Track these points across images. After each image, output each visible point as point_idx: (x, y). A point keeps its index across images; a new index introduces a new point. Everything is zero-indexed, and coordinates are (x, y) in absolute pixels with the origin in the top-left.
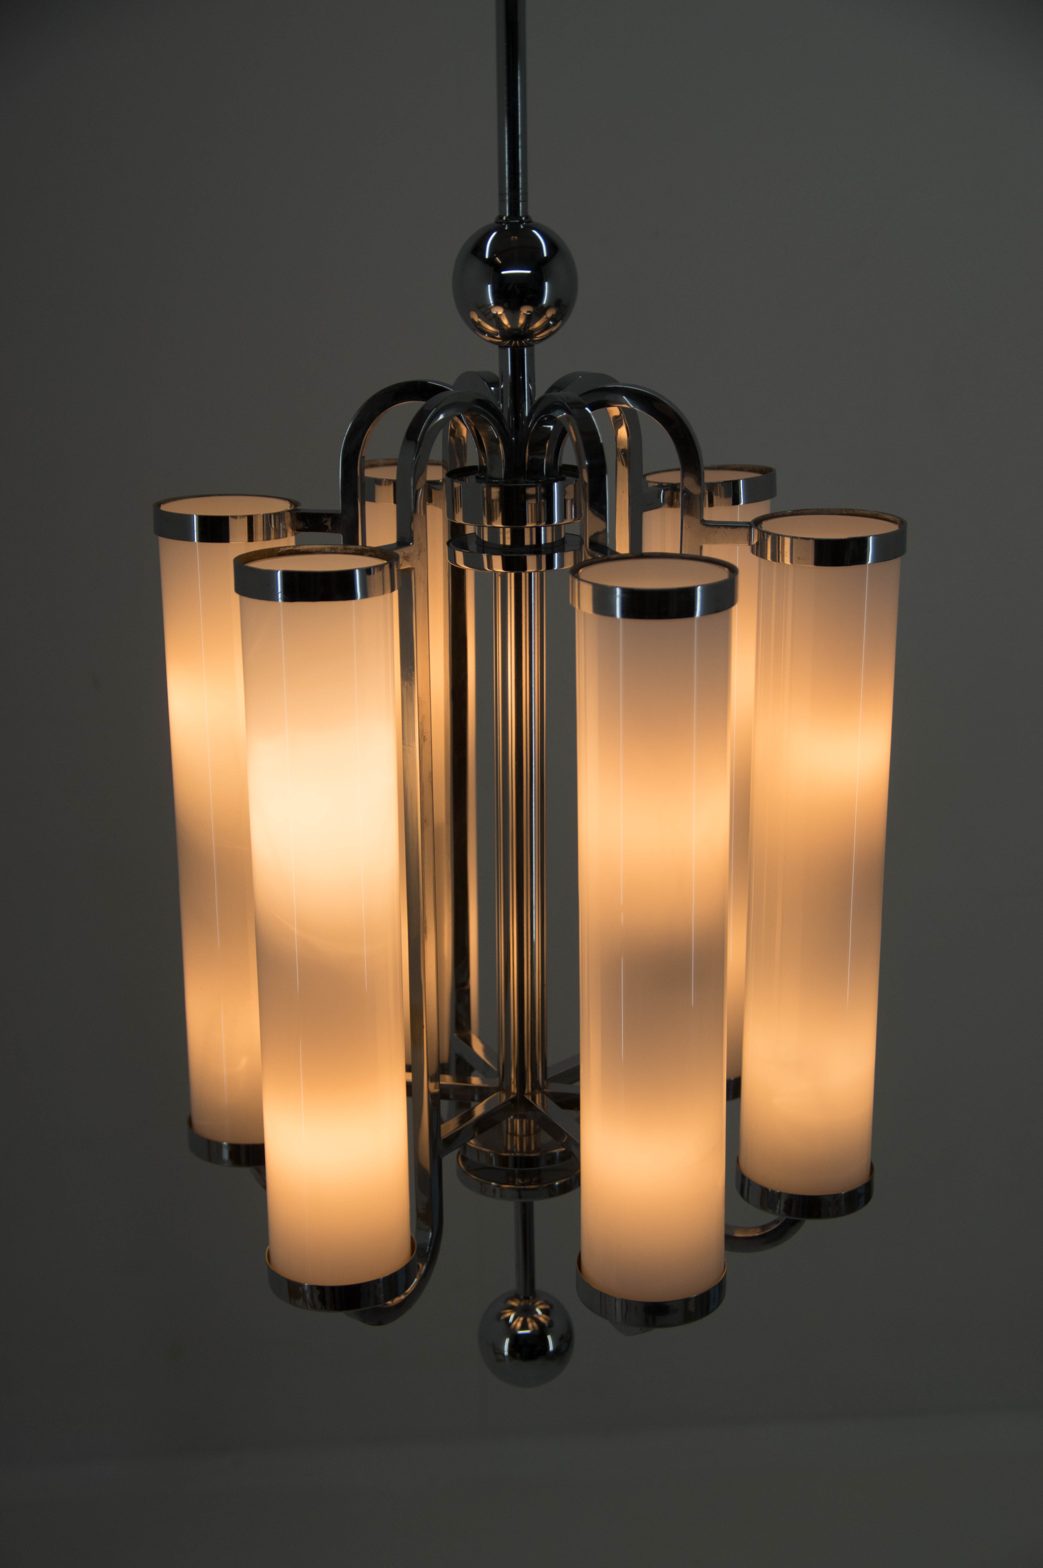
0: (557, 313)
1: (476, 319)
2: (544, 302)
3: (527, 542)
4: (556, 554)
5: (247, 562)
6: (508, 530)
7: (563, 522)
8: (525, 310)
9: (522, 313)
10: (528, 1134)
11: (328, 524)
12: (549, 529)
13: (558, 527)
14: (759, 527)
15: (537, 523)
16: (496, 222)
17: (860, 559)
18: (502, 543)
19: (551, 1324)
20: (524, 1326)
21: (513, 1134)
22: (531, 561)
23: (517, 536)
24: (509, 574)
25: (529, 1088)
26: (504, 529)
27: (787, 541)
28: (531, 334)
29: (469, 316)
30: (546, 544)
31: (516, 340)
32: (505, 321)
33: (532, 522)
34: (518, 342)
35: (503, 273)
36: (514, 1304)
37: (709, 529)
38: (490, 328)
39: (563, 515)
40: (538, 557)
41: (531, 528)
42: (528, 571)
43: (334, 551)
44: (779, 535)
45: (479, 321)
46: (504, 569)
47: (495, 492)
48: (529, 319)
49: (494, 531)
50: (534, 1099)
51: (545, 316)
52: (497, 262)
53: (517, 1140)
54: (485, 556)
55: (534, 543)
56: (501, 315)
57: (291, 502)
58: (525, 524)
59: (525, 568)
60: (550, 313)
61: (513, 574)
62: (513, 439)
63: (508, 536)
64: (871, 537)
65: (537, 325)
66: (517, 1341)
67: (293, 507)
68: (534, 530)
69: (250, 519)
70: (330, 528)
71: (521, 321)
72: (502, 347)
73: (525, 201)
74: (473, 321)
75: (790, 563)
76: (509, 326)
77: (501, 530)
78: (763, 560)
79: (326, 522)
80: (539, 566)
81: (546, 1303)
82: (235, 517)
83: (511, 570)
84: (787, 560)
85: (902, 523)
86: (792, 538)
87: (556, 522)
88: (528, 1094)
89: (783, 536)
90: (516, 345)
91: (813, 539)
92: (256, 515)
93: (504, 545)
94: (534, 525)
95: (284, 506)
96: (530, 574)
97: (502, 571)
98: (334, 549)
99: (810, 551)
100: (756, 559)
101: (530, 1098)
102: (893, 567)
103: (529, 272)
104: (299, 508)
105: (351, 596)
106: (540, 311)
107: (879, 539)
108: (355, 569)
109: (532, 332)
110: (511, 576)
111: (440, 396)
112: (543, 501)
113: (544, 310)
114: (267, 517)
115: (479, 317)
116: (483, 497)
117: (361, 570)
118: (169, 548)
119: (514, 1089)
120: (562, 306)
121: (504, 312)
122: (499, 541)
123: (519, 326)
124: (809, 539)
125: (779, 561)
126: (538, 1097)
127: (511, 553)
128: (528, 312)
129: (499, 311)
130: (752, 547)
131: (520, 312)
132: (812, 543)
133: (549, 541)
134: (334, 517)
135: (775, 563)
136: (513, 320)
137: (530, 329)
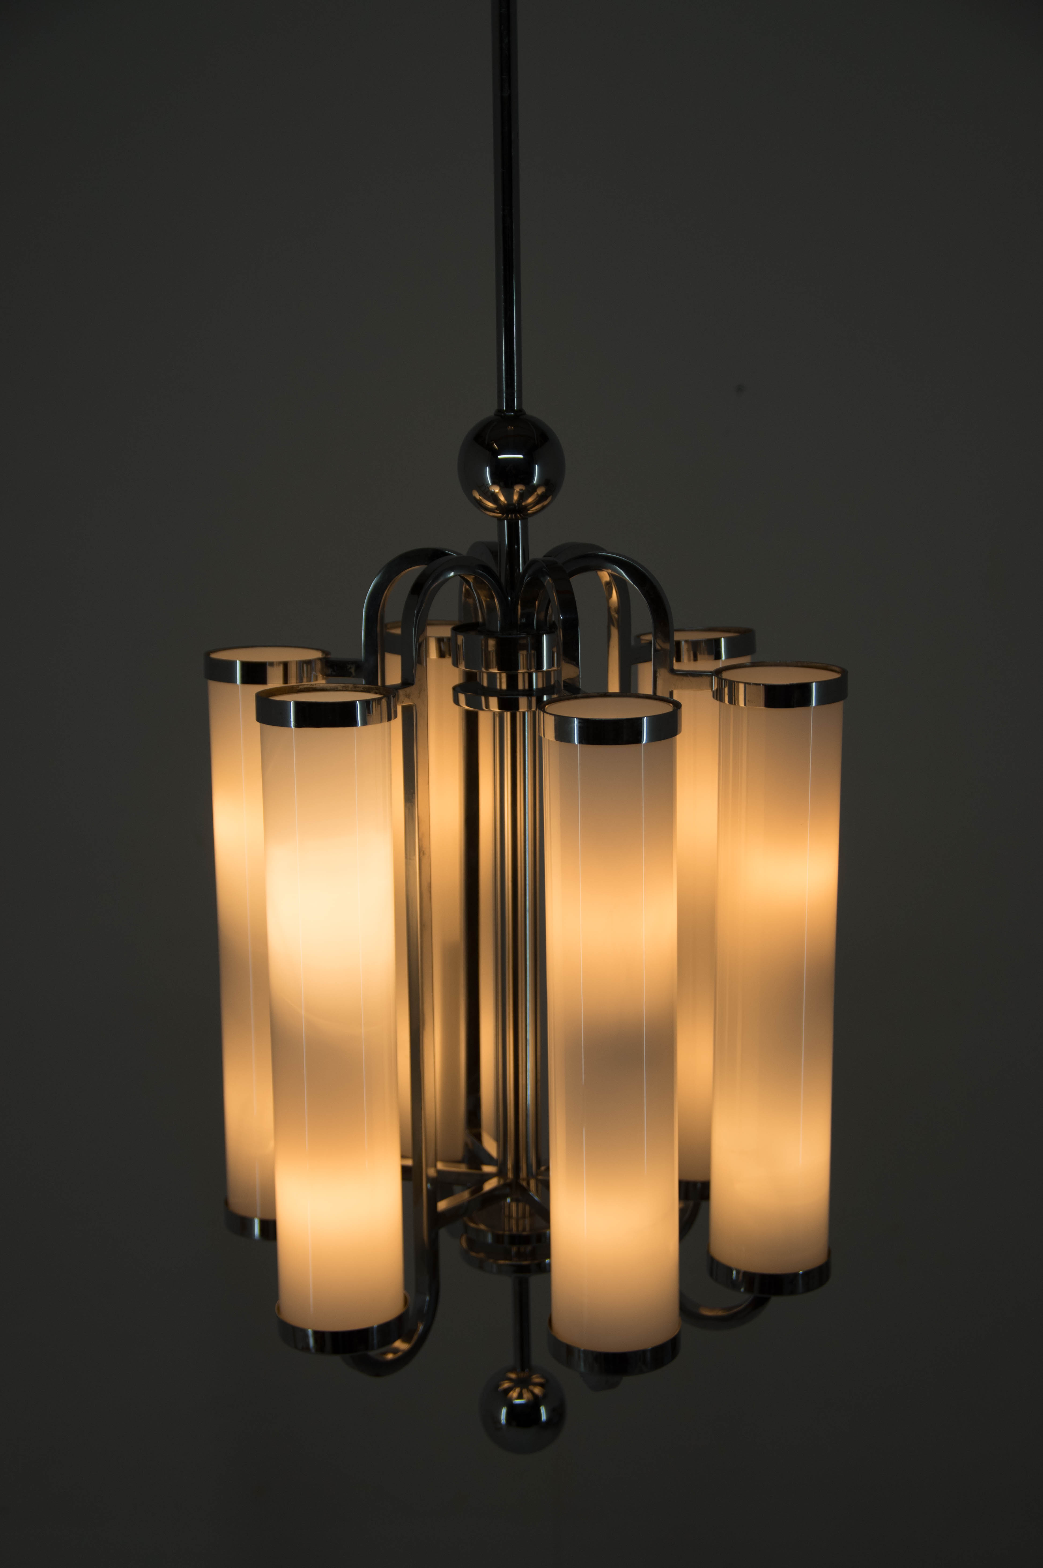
0: (547, 490)
1: (478, 496)
2: (535, 482)
3: (520, 687)
4: (545, 696)
5: (270, 697)
6: (504, 675)
7: (551, 668)
8: (518, 488)
9: (516, 491)
10: (524, 1217)
11: (353, 670)
12: (540, 674)
13: (548, 673)
14: (720, 676)
15: (528, 669)
16: (495, 415)
17: (805, 701)
18: (498, 687)
19: (545, 1395)
20: (520, 1396)
21: (510, 1217)
22: (523, 702)
23: (512, 681)
24: (505, 713)
25: (523, 1174)
26: (500, 674)
27: (741, 686)
28: (526, 508)
29: (471, 494)
30: (537, 688)
31: (512, 514)
32: (502, 498)
33: (523, 669)
34: (513, 516)
35: (500, 457)
36: (513, 1376)
37: (676, 677)
38: (490, 505)
39: (551, 663)
40: (528, 699)
41: (524, 673)
42: (520, 710)
43: (345, 689)
44: (734, 682)
45: (480, 499)
46: (499, 709)
47: (492, 643)
48: (523, 496)
49: (492, 677)
50: (528, 1184)
51: (536, 493)
52: (494, 448)
53: (513, 1222)
54: (483, 698)
55: (527, 687)
56: (497, 493)
57: (323, 652)
58: (517, 669)
59: (517, 708)
60: (540, 491)
61: (509, 713)
62: (509, 598)
63: (504, 680)
64: (814, 683)
65: (530, 500)
66: (513, 1411)
67: (324, 656)
68: (527, 676)
69: (286, 665)
70: (354, 674)
71: (516, 497)
72: (500, 520)
73: (520, 398)
74: (475, 498)
75: (744, 706)
76: (506, 502)
77: (498, 676)
78: (722, 703)
79: (351, 668)
80: (530, 706)
81: (543, 1377)
82: (272, 664)
83: (507, 710)
84: (742, 704)
85: (844, 673)
86: (745, 684)
87: (545, 668)
88: (523, 1180)
89: (738, 682)
90: (512, 518)
91: (763, 685)
92: (291, 662)
93: (501, 690)
94: (525, 671)
95: (315, 655)
96: (524, 713)
97: (498, 710)
98: (346, 687)
99: (761, 694)
100: (717, 703)
101: (524, 1184)
102: (837, 709)
103: (521, 456)
104: (329, 656)
105: (353, 723)
106: (532, 489)
107: (822, 685)
108: (357, 701)
109: (526, 506)
110: (507, 715)
111: (444, 559)
112: (533, 652)
113: (534, 488)
114: (301, 664)
115: (480, 495)
116: (482, 648)
117: (361, 702)
118: (216, 689)
119: (510, 1175)
120: (551, 486)
121: (500, 490)
122: (496, 686)
123: (514, 502)
124: (759, 684)
125: (735, 704)
126: (532, 1183)
127: (506, 695)
128: (520, 490)
129: (496, 490)
130: (713, 692)
131: (514, 490)
132: (762, 689)
133: (540, 686)
134: (358, 665)
135: (732, 706)
136: (509, 497)
137: (523, 504)
